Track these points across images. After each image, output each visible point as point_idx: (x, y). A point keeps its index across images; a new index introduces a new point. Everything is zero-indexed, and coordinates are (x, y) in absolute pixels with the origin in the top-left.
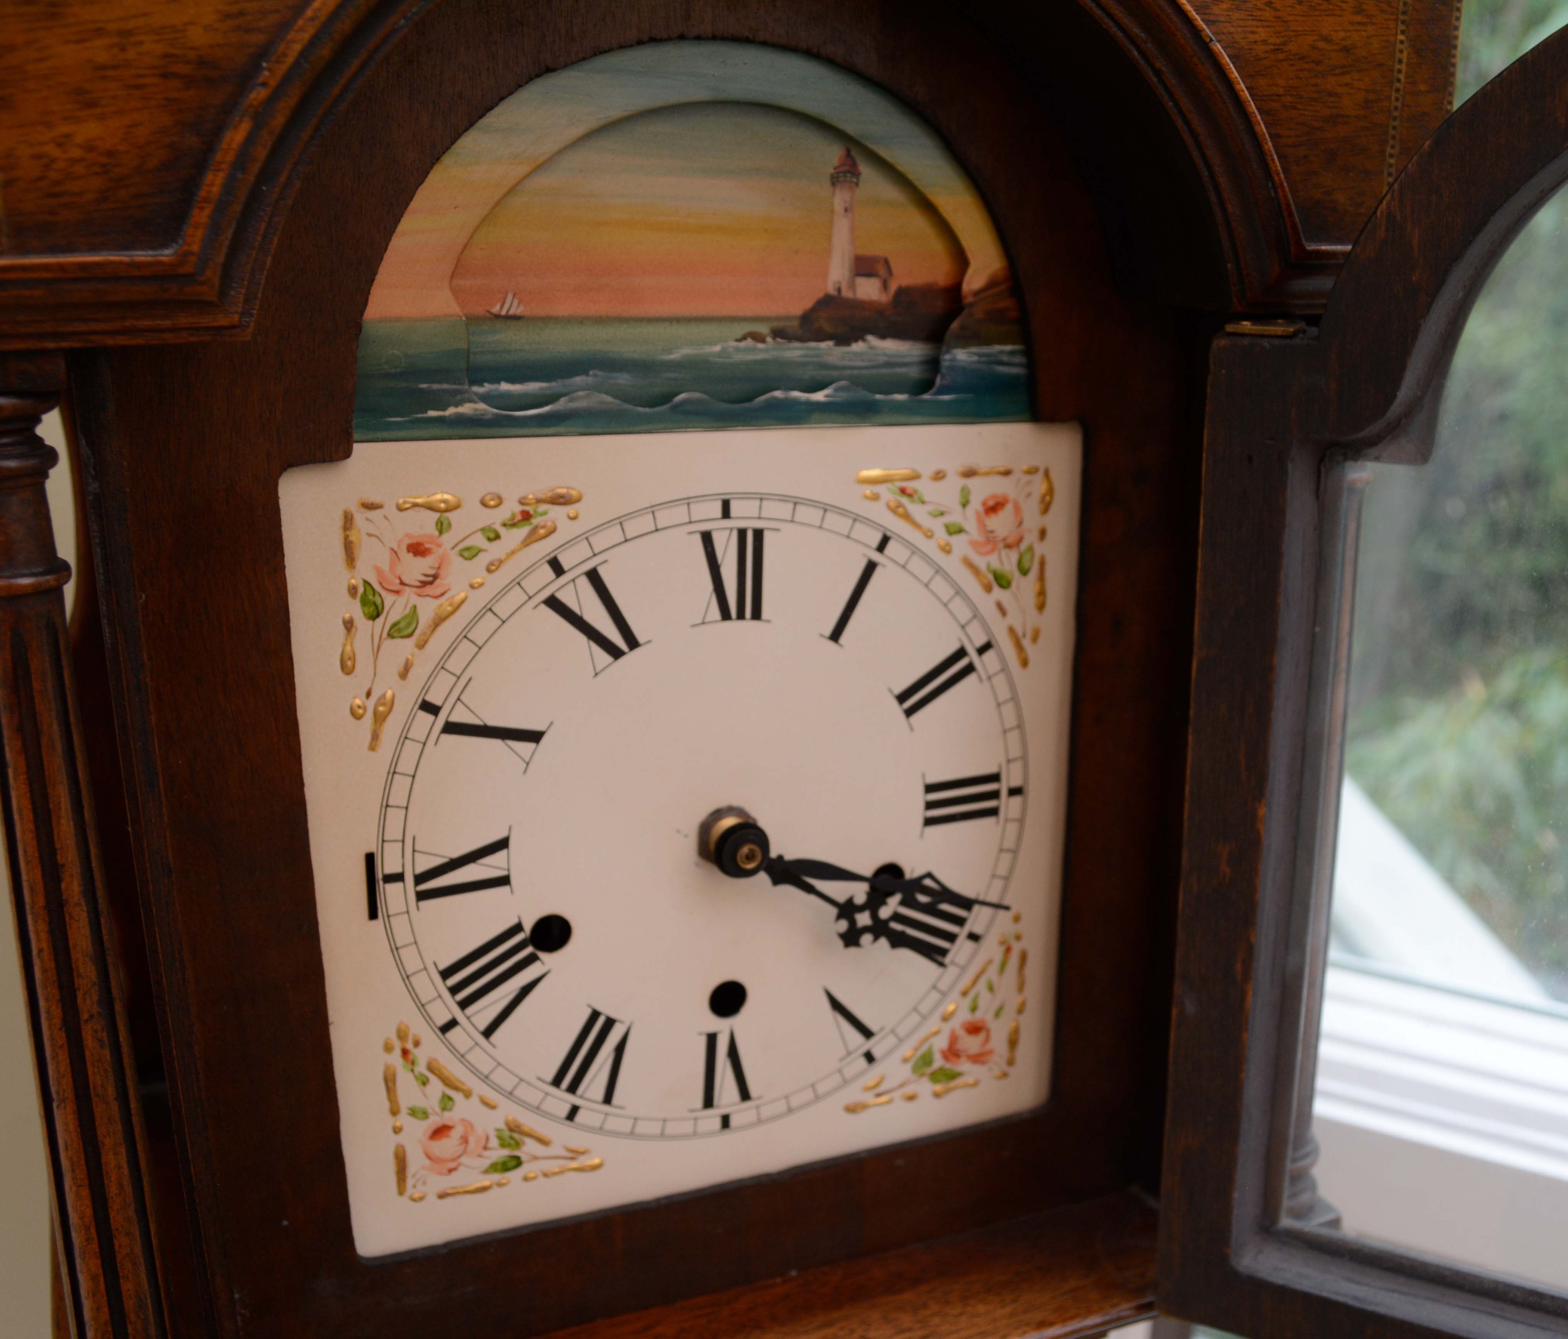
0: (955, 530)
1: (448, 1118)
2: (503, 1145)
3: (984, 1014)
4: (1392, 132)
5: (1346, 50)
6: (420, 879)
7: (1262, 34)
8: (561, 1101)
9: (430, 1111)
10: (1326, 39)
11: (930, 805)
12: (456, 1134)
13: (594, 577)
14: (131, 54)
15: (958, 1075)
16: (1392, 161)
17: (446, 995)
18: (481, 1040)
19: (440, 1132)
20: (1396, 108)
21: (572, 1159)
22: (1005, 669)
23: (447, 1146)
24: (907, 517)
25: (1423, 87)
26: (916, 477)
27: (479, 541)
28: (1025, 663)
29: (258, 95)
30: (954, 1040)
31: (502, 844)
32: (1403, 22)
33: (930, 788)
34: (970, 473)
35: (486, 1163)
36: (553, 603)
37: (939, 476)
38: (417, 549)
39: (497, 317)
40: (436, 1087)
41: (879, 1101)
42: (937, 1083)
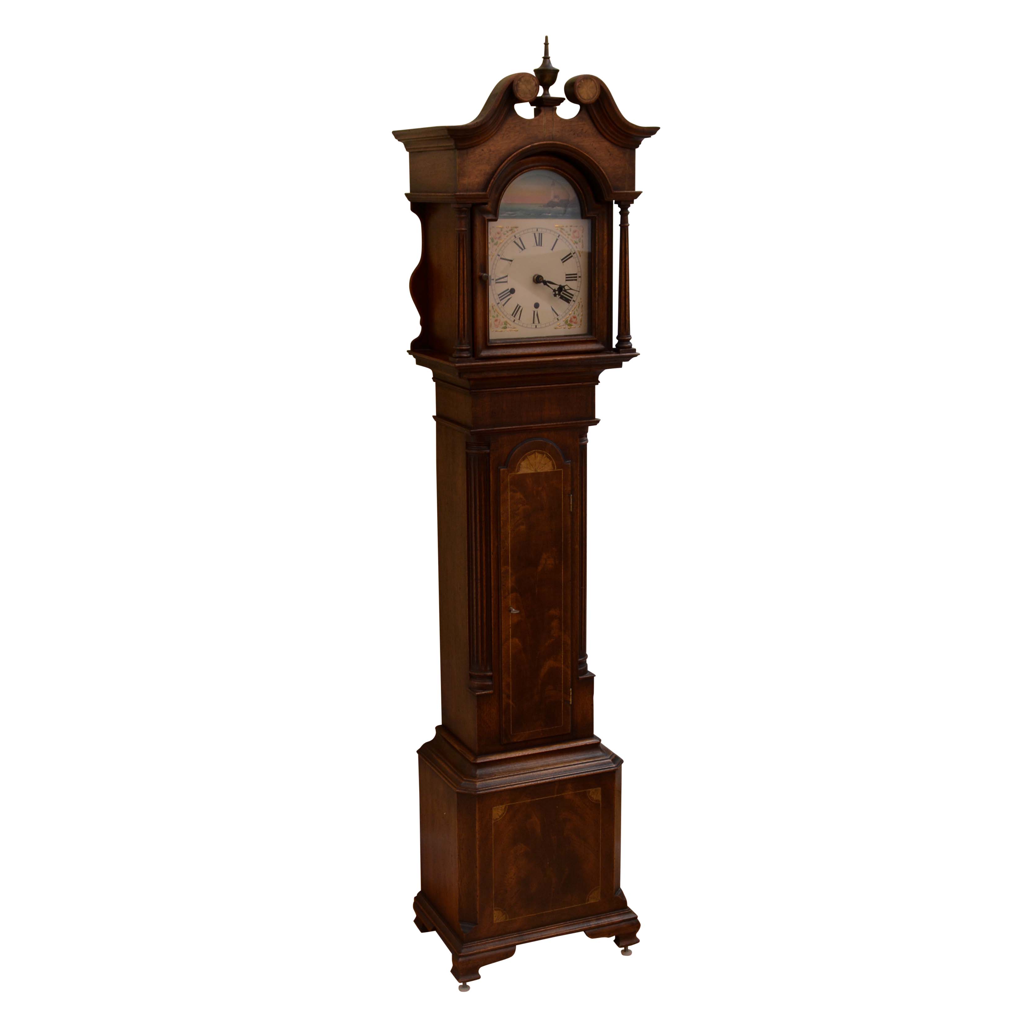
0: (569, 235)
1: (498, 318)
2: (504, 324)
3: (576, 315)
6: (496, 280)
7: (607, 164)
8: (513, 318)
9: (496, 317)
10: (616, 165)
11: (566, 278)
12: (498, 321)
13: (520, 239)
15: (572, 325)
17: (499, 298)
18: (502, 306)
19: (496, 320)
21: (514, 328)
22: (577, 257)
23: (497, 323)
24: (562, 232)
26: (563, 226)
27: (506, 233)
28: (580, 256)
30: (571, 319)
31: (507, 276)
32: (627, 162)
33: (567, 275)
34: (571, 226)
35: (502, 327)
36: (515, 242)
37: (567, 227)
38: (498, 233)
40: (496, 313)
41: (560, 327)
42: (569, 326)
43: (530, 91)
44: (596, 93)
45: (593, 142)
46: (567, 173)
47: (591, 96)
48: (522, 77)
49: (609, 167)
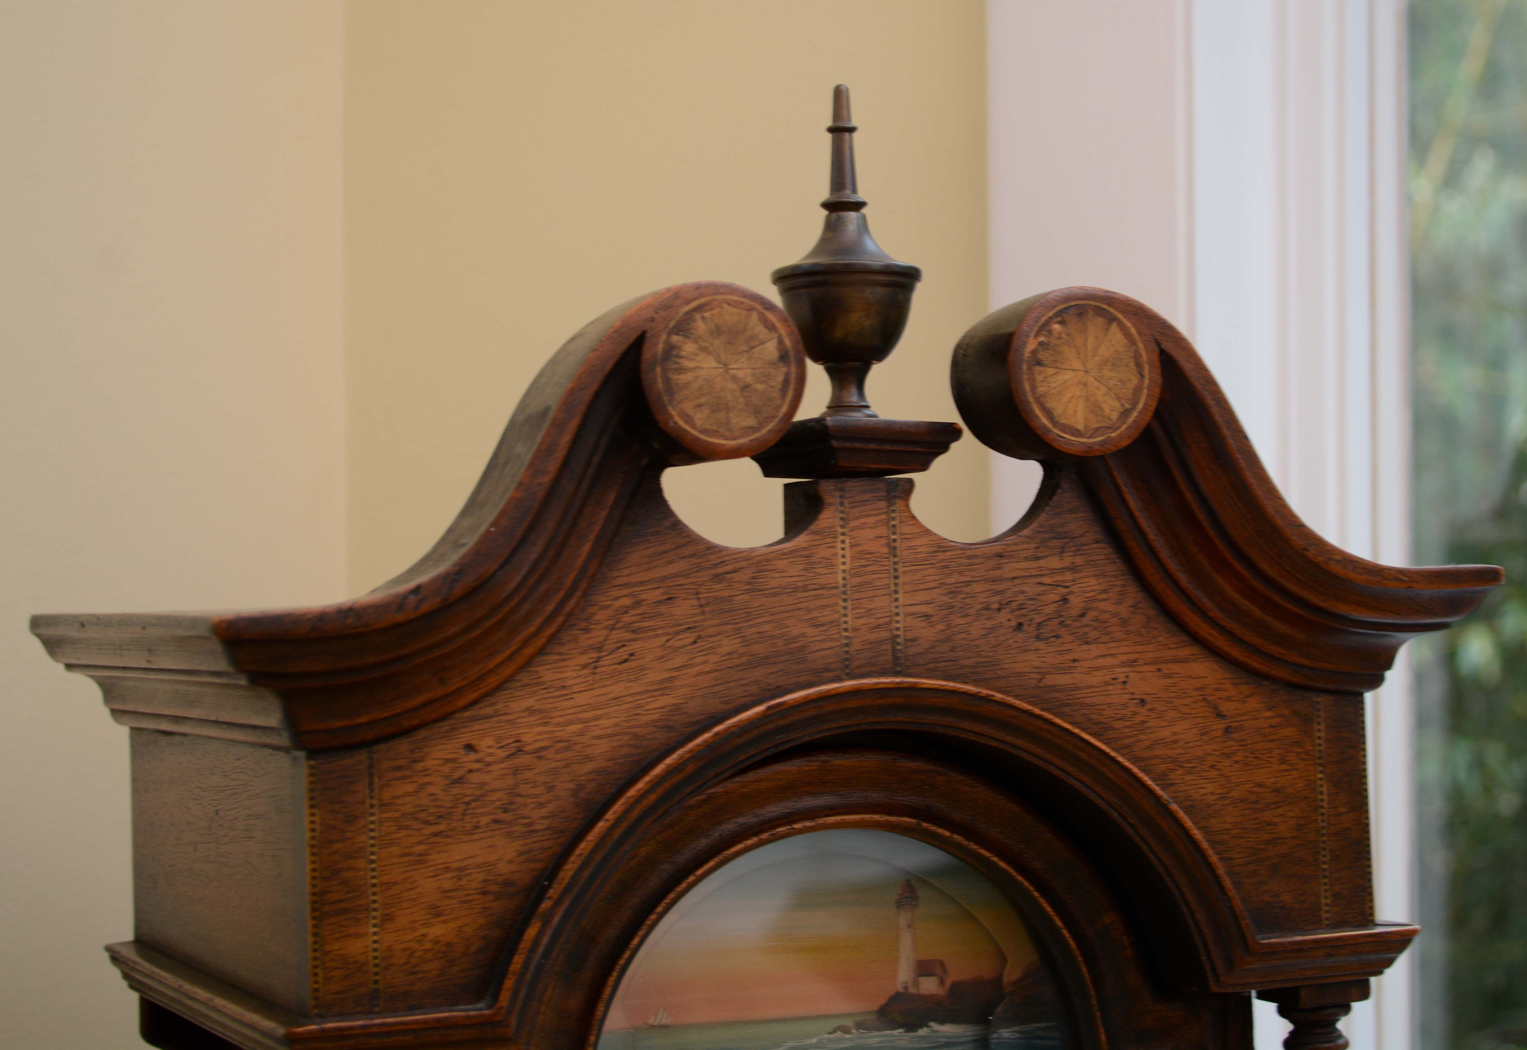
5: (1276, 790)
7: (1210, 787)
10: (1260, 785)
14: (464, 882)
16: (1325, 866)
20: (1323, 828)
25: (1343, 810)
29: (546, 904)
32: (1320, 765)
39: (652, 1026)
43: (745, 387)
44: (1138, 390)
45: (1132, 663)
46: (982, 841)
47: (1111, 408)
48: (699, 309)
49: (1226, 802)
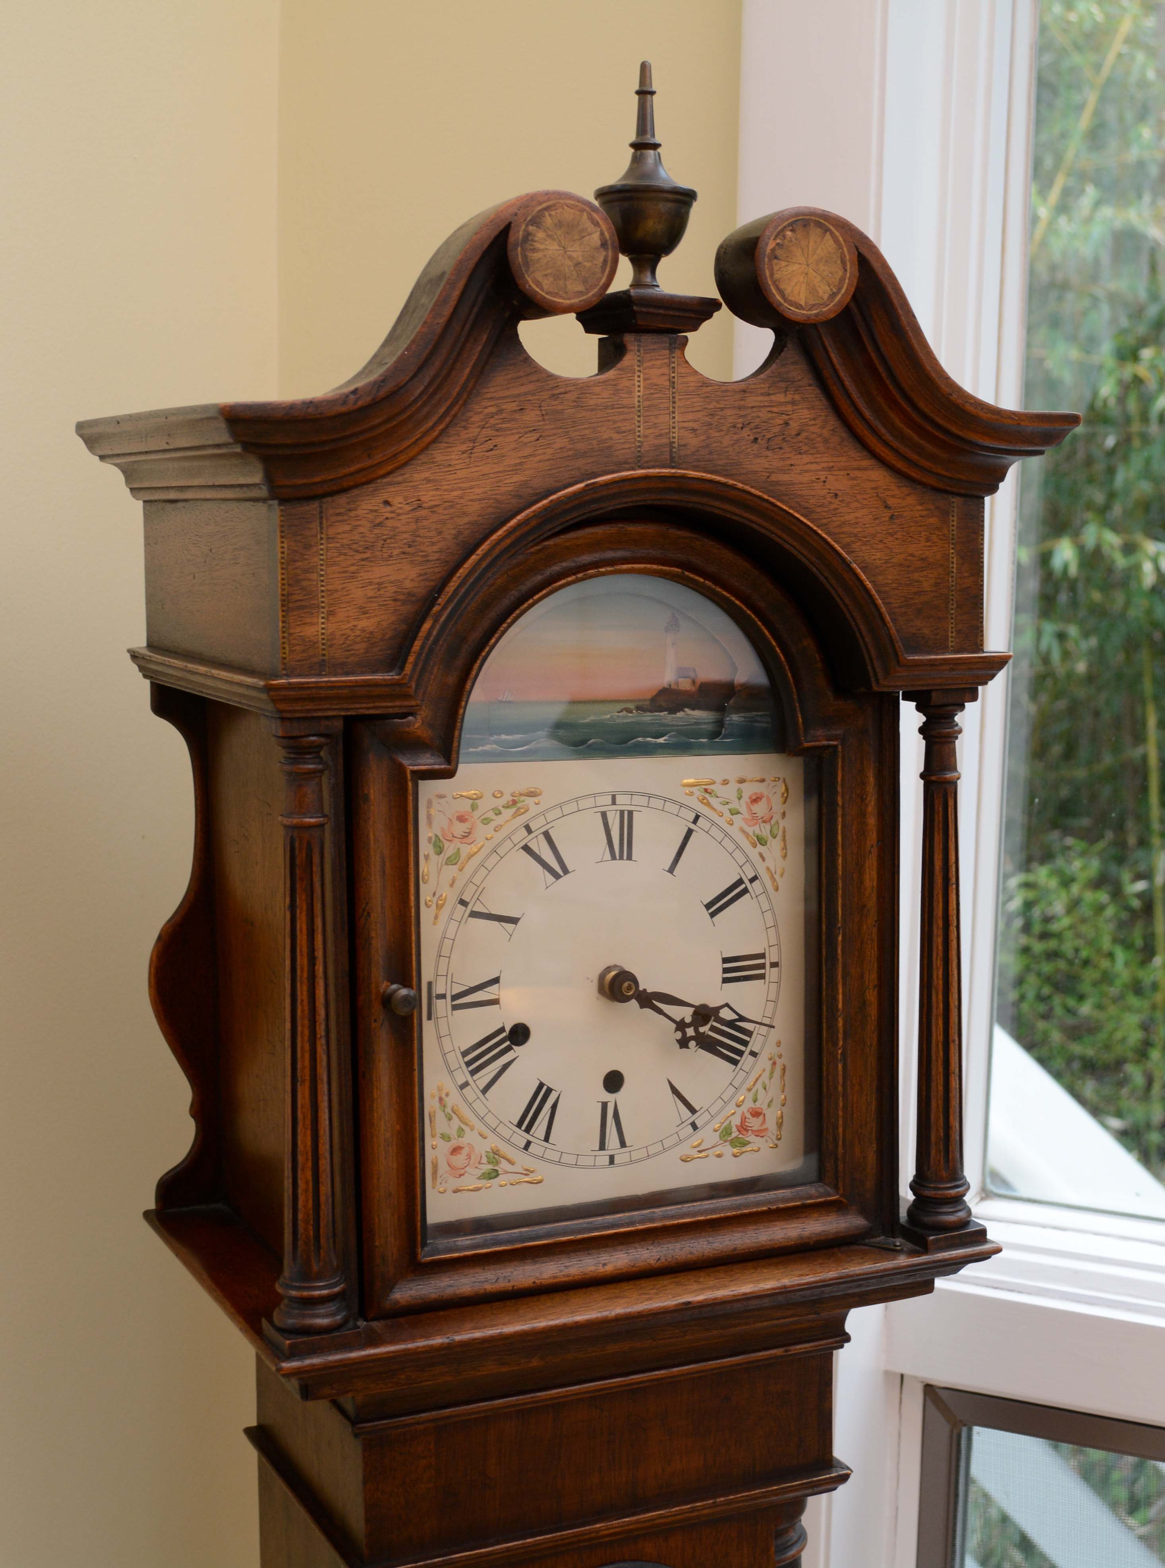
0: (736, 813)
1: (462, 1142)
2: (489, 1163)
3: (762, 1104)
4: (951, 597)
5: (922, 559)
6: (455, 997)
7: (879, 555)
8: (521, 1137)
9: (452, 1136)
10: (912, 555)
11: (725, 971)
12: (465, 1152)
13: (547, 835)
15: (748, 1143)
16: (952, 612)
17: (464, 1066)
18: (480, 1095)
19: (456, 1150)
20: (952, 586)
21: (526, 1175)
22: (765, 892)
23: (460, 1160)
24: (708, 804)
25: (966, 574)
26: (714, 783)
27: (491, 815)
28: (777, 889)
29: (437, 608)
30: (744, 1119)
31: (496, 981)
32: (953, 544)
33: (725, 960)
34: (742, 781)
35: (480, 1173)
36: (526, 849)
37: (725, 782)
40: (456, 1122)
41: (700, 1155)
42: (735, 1147)
43: (578, 265)
44: (842, 280)
45: (829, 469)
47: (823, 293)
48: (549, 209)
49: (889, 565)
